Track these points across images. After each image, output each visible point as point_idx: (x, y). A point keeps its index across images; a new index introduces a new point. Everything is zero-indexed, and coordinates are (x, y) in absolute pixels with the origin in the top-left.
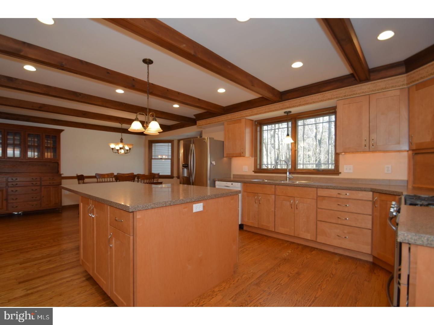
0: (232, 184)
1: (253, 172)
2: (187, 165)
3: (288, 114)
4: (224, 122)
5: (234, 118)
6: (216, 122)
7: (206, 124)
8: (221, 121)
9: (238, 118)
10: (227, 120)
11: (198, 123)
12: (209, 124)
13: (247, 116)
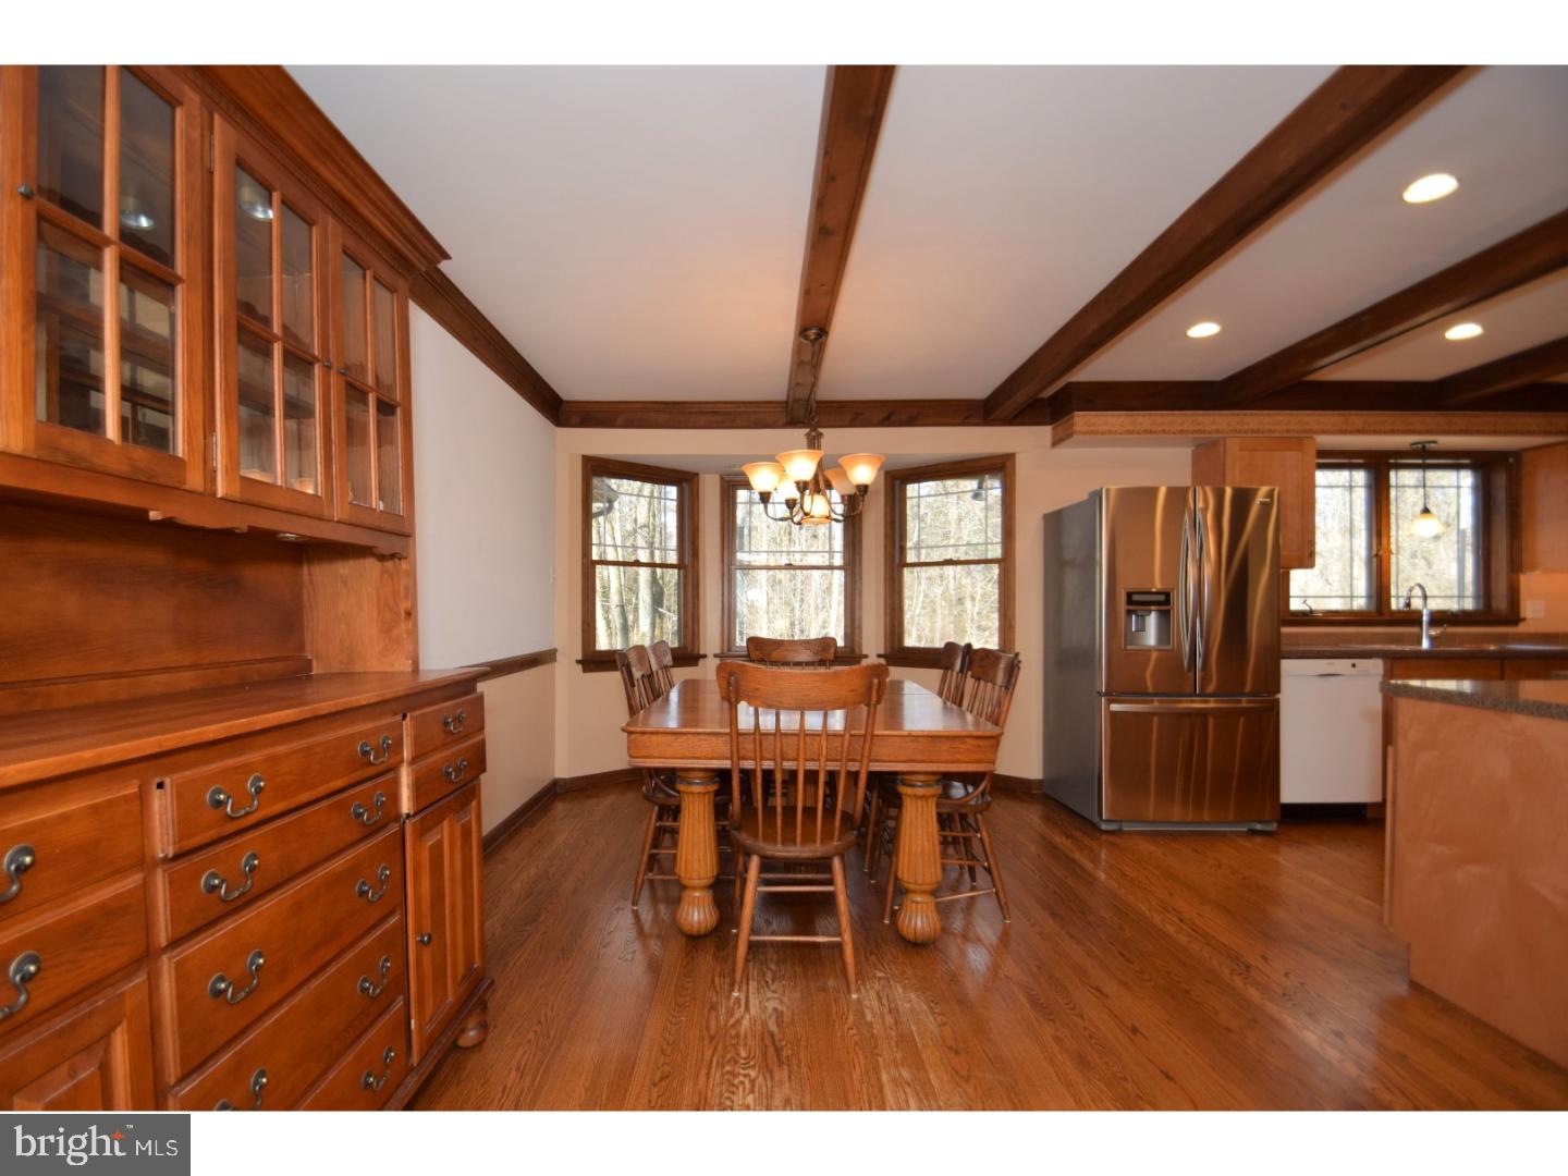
0: (1354, 665)
2: (1161, 598)
3: (1424, 447)
4: (1224, 438)
5: (1270, 431)
6: (1187, 431)
7: (1132, 432)
8: (1210, 433)
9: (1288, 431)
10: (1240, 432)
11: (1081, 419)
12: (1146, 432)
13: (1324, 432)
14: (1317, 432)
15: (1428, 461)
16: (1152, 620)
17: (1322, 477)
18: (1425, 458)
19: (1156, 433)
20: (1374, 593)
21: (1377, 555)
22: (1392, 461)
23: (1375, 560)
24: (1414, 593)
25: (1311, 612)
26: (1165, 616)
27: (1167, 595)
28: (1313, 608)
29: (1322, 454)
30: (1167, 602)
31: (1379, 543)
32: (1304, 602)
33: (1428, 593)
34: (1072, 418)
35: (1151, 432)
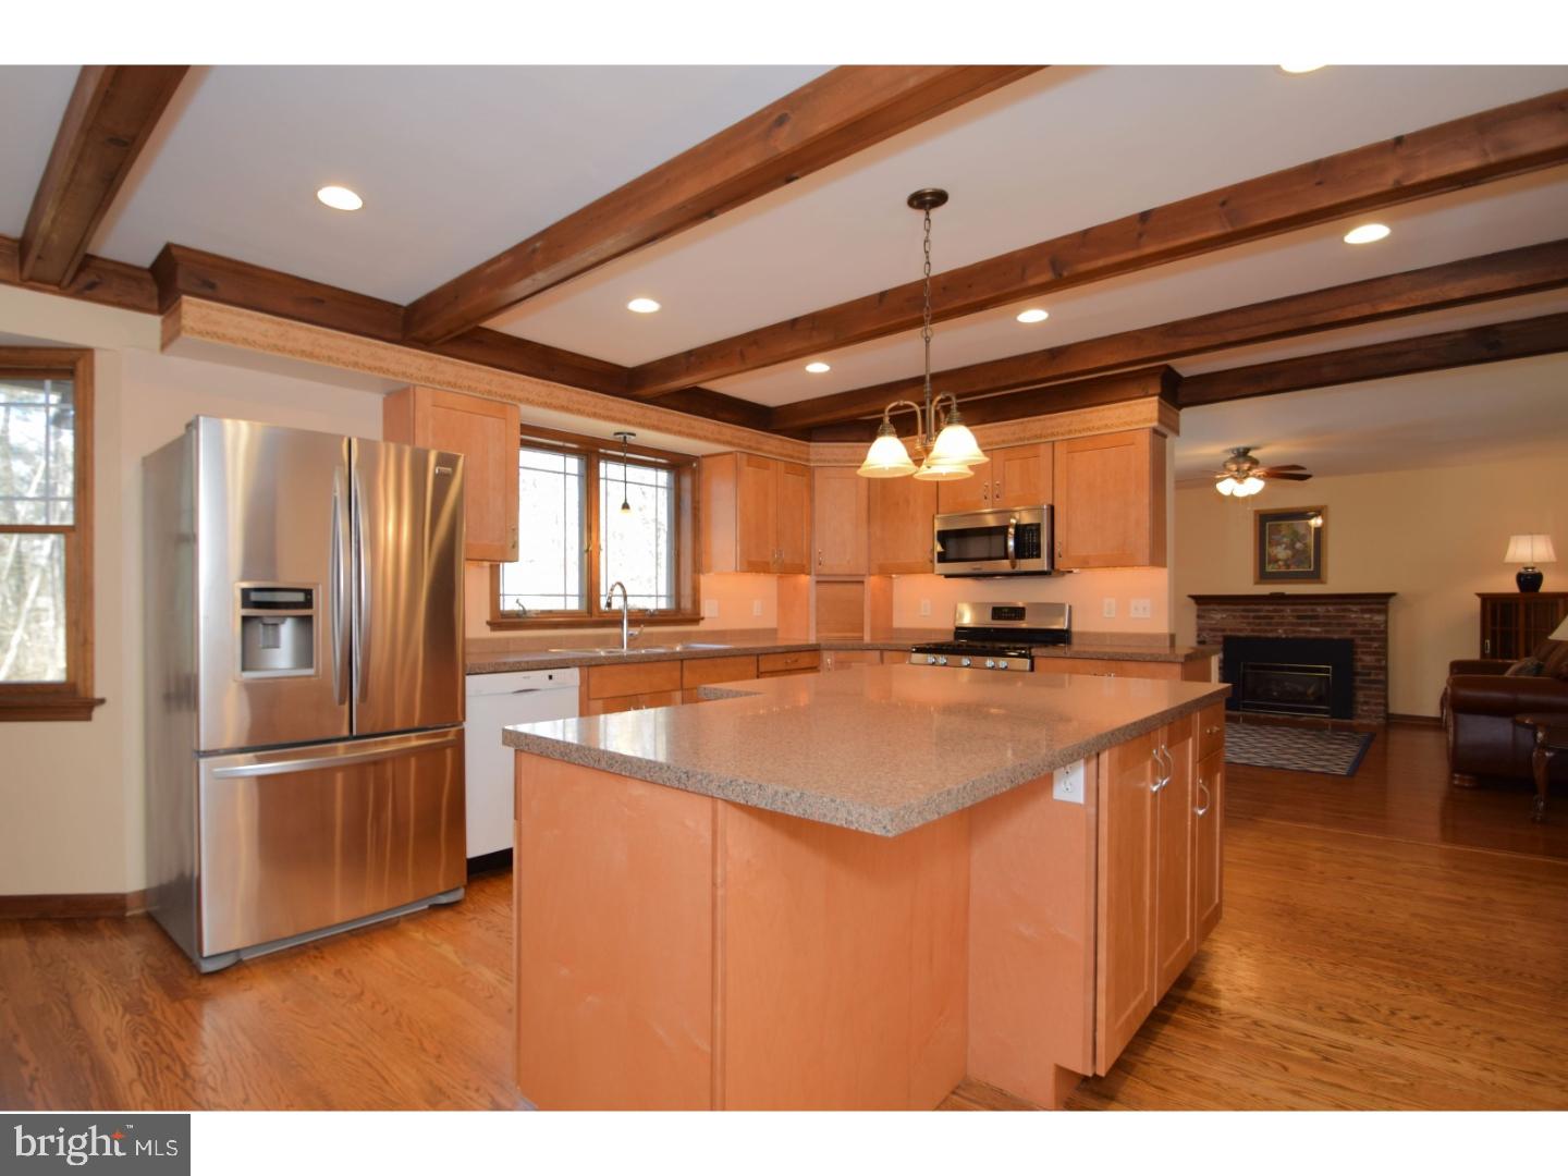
0: (550, 677)
1: (488, 628)
2: (300, 597)
3: (625, 438)
4: (415, 386)
5: (469, 388)
6: (364, 365)
7: (276, 348)
8: (394, 374)
9: (489, 392)
10: (433, 381)
11: (193, 309)
12: (303, 353)
13: (529, 402)
14: (520, 400)
15: (628, 455)
16: (287, 631)
17: (527, 457)
18: (628, 452)
19: (317, 357)
20: (585, 592)
21: (588, 550)
22: (602, 451)
23: (586, 555)
24: (615, 592)
25: (524, 611)
26: (306, 622)
27: (308, 593)
28: (527, 608)
29: (525, 429)
30: (308, 604)
31: (590, 538)
32: (517, 601)
33: (628, 593)
34: (180, 304)
35: (311, 355)
